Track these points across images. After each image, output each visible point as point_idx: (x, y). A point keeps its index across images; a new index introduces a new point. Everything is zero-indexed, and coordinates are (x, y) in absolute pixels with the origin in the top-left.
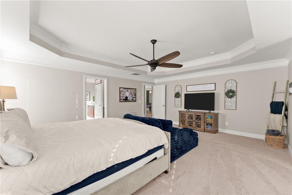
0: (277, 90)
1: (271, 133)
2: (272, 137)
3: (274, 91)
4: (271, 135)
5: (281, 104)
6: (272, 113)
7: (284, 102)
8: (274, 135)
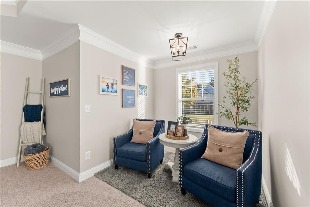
0: (31, 89)
1: (34, 152)
2: (36, 156)
3: (28, 90)
4: (33, 154)
5: (40, 108)
6: (27, 121)
7: (42, 105)
8: (38, 152)
